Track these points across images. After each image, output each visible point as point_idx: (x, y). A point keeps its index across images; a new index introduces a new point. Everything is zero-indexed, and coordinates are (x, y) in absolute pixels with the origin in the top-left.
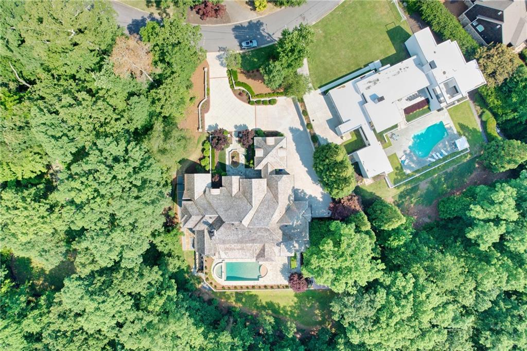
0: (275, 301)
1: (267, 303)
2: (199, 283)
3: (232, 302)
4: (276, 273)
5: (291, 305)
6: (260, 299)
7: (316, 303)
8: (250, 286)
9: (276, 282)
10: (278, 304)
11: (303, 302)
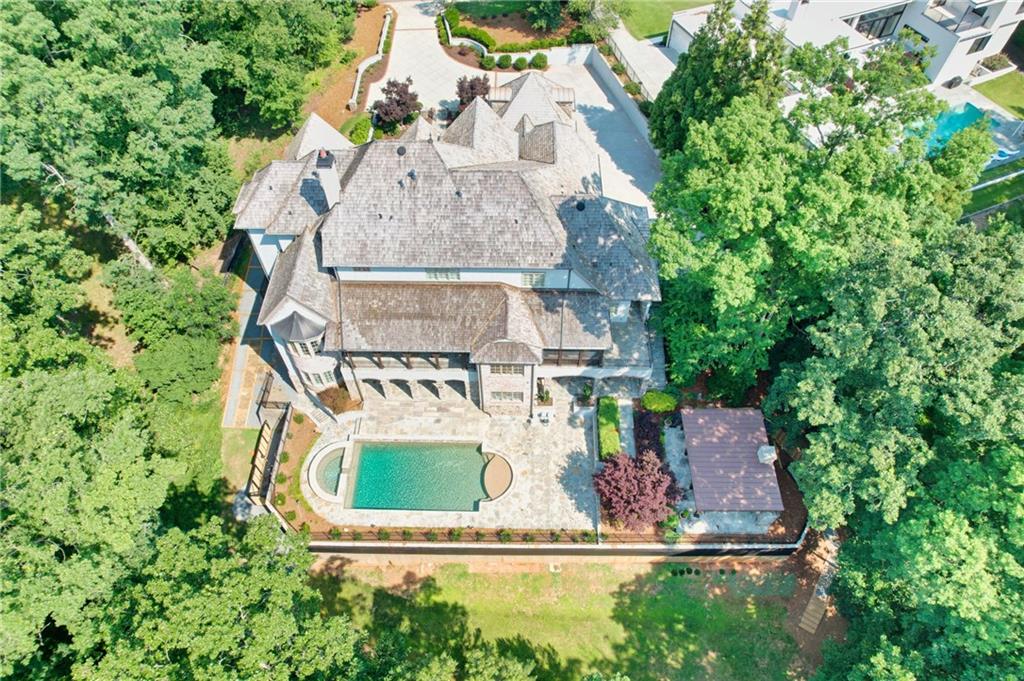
4: (543, 484)
5: (600, 657)
6: (478, 627)
7: (707, 654)
8: (443, 529)
9: (544, 518)
10: (549, 654)
11: (652, 647)
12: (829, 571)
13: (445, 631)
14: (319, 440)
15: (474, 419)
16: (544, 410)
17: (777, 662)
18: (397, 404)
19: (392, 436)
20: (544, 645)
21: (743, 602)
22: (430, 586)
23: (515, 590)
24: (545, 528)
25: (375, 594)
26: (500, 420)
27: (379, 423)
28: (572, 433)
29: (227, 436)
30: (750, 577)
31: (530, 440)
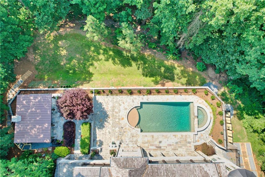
0: (118, 67)
1: (131, 65)
2: (223, 94)
3: (178, 66)
4: (115, 114)
5: (98, 62)
6: (139, 70)
7: (64, 64)
8: (154, 95)
9: (115, 100)
10: (115, 63)
11: (81, 66)
12: (15, 88)
13: (150, 69)
14: (209, 132)
15: (145, 143)
16: (114, 148)
17: (43, 62)
18: (179, 149)
19: (179, 134)
20: (117, 65)
21: (48, 79)
22: (156, 82)
23: (126, 82)
24: (115, 96)
25: (175, 80)
26: (133, 144)
27: (186, 141)
28: (103, 138)
29: (246, 139)
30: (43, 86)
31: (120, 134)
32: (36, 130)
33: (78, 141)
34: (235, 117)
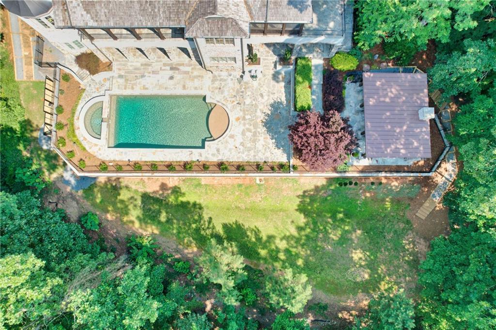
0: (249, 223)
1: (225, 226)
2: (53, 168)
3: (133, 222)
4: (252, 127)
5: (288, 234)
6: (209, 216)
7: (355, 232)
8: (179, 162)
9: (252, 153)
10: (255, 232)
11: (321, 228)
12: (445, 183)
13: (189, 219)
14: (84, 95)
15: (199, 76)
16: (253, 67)
17: (398, 236)
18: (139, 65)
19: (137, 91)
20: (252, 227)
21: (383, 200)
22: (177, 192)
23: (233, 193)
24: (252, 161)
25: (142, 197)
26: (219, 76)
27: (127, 80)
28: (274, 86)
29: (22, 87)
30: (392, 187)
31: (242, 92)
32: (390, 94)
33: (317, 79)
34: (37, 126)
